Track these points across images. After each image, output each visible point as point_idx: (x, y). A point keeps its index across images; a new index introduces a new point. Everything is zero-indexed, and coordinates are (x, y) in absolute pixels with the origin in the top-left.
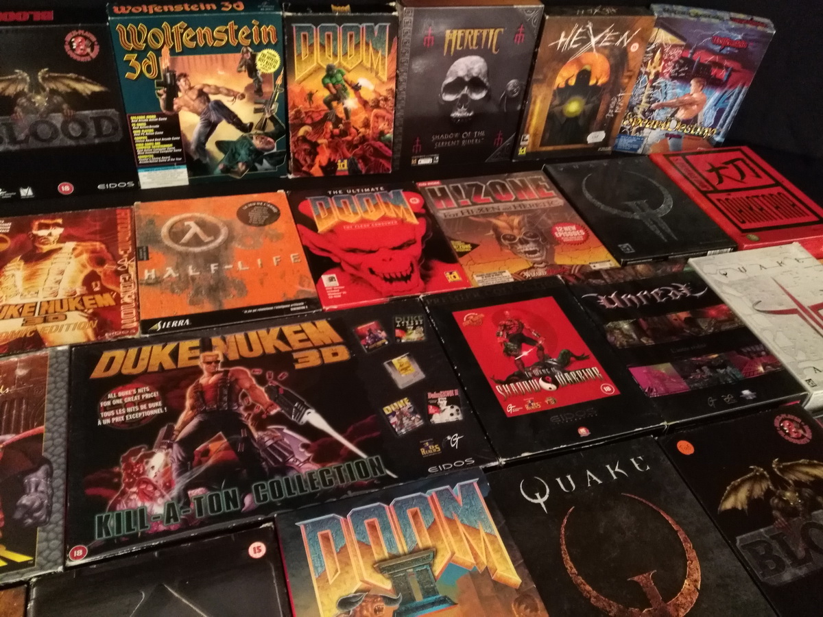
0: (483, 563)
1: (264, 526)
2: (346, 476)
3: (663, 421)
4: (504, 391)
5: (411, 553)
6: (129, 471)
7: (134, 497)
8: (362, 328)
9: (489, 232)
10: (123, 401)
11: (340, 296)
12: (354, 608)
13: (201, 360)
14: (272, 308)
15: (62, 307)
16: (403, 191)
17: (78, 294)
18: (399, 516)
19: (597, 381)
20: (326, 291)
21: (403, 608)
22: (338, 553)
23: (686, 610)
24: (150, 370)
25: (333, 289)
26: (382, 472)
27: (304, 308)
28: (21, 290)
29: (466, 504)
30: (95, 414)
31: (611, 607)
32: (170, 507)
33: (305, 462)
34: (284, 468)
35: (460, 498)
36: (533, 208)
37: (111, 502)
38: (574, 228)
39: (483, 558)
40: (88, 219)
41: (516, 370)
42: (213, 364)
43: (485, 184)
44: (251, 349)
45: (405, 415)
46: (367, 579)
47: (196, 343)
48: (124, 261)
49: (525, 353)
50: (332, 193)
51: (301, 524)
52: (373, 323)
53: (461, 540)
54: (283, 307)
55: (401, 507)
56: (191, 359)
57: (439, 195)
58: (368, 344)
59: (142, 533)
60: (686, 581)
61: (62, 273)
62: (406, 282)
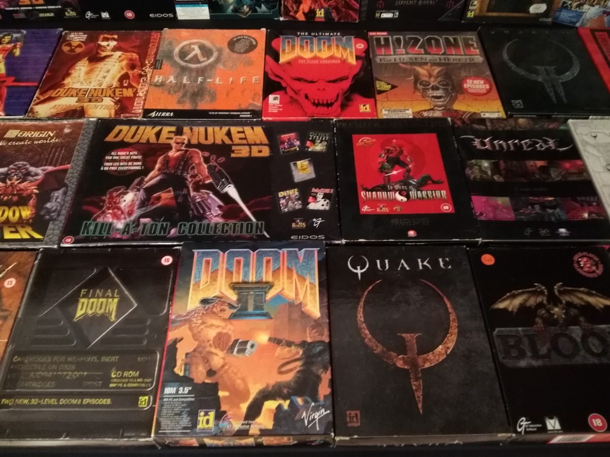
0: (300, 300)
1: (176, 248)
2: (238, 230)
3: (479, 238)
4: (366, 196)
5: (256, 283)
6: (111, 200)
7: (109, 215)
8: (285, 136)
9: (410, 77)
10: (119, 158)
11: (277, 111)
12: (209, 305)
13: (174, 140)
14: (228, 113)
15: (102, 94)
16: (354, 38)
17: (114, 86)
18: (258, 260)
19: (442, 201)
20: (268, 106)
21: (239, 313)
22: (211, 273)
23: (431, 364)
24: (141, 141)
25: (274, 106)
26: (261, 232)
27: (249, 116)
28: (82, 79)
29: (305, 262)
30: (101, 162)
31: (377, 347)
32: (127, 225)
33: (216, 216)
34: (202, 217)
35: (302, 258)
36: (455, 62)
37: (95, 216)
38: (482, 82)
39: (301, 297)
40: (133, 37)
41: (381, 183)
42: (180, 144)
43: (423, 38)
44: (206, 139)
45: (292, 200)
46: (223, 291)
47: (173, 129)
48: (146, 68)
49: (395, 172)
50: (300, 34)
51: (196, 251)
52: (293, 134)
53: (292, 283)
54: (236, 113)
55: (261, 255)
56: (168, 138)
57: (383, 43)
58: (285, 148)
59: (107, 237)
60: (440, 347)
61: (108, 71)
62: (328, 108)
